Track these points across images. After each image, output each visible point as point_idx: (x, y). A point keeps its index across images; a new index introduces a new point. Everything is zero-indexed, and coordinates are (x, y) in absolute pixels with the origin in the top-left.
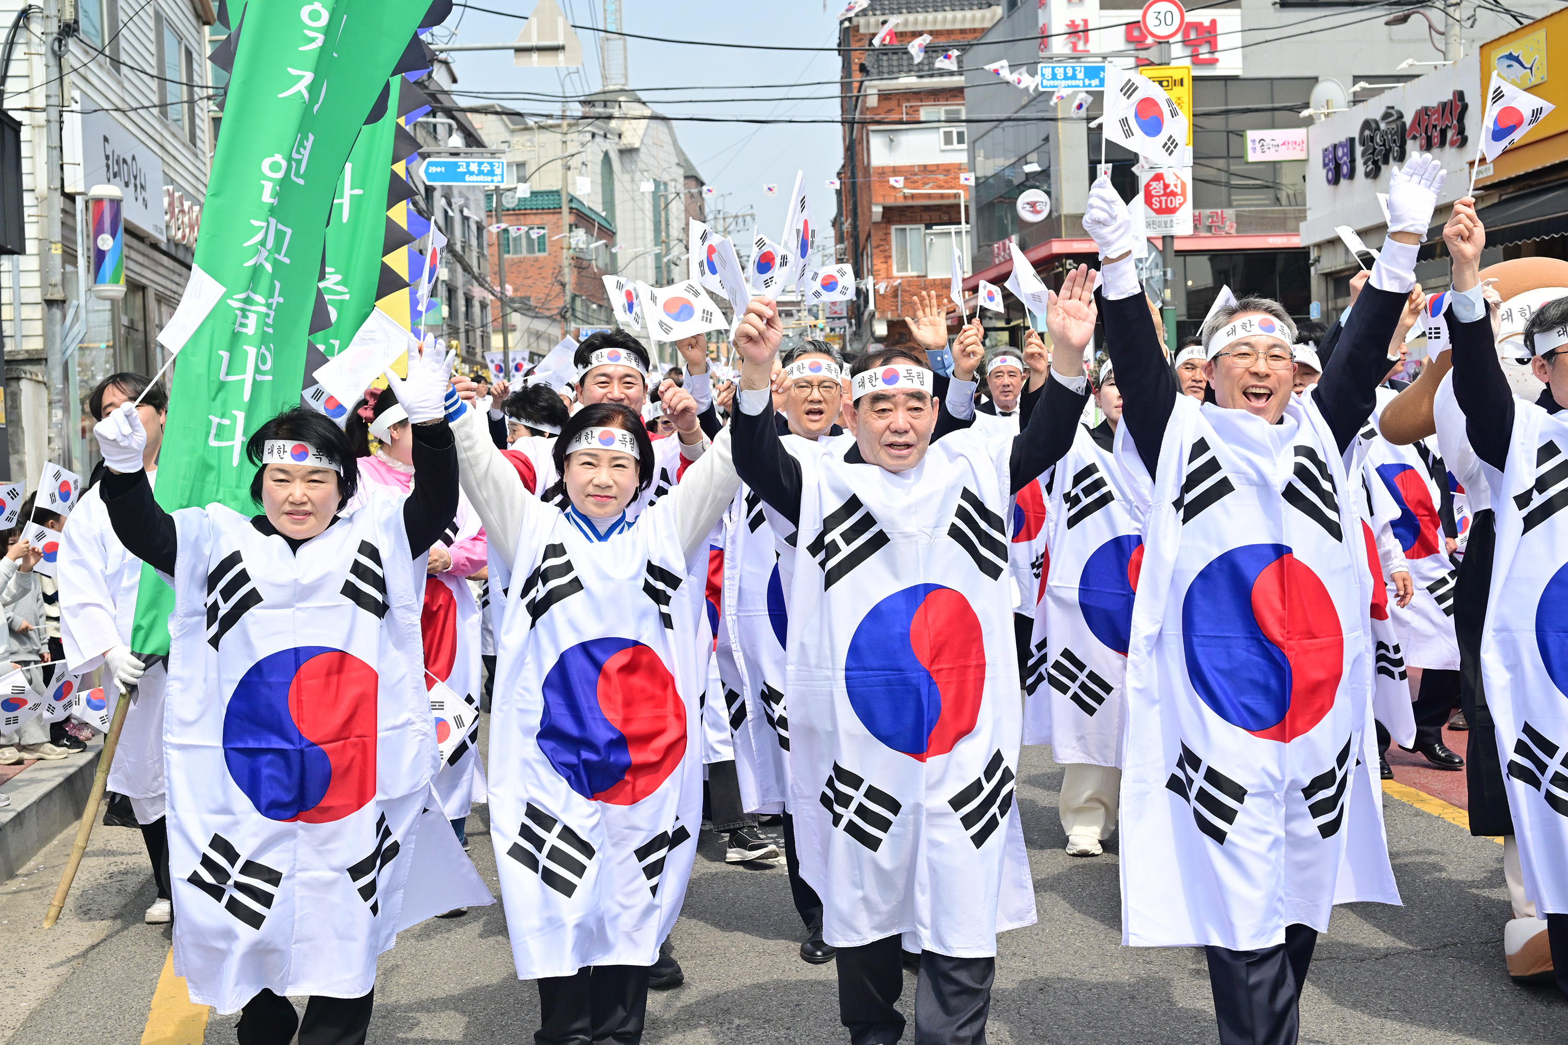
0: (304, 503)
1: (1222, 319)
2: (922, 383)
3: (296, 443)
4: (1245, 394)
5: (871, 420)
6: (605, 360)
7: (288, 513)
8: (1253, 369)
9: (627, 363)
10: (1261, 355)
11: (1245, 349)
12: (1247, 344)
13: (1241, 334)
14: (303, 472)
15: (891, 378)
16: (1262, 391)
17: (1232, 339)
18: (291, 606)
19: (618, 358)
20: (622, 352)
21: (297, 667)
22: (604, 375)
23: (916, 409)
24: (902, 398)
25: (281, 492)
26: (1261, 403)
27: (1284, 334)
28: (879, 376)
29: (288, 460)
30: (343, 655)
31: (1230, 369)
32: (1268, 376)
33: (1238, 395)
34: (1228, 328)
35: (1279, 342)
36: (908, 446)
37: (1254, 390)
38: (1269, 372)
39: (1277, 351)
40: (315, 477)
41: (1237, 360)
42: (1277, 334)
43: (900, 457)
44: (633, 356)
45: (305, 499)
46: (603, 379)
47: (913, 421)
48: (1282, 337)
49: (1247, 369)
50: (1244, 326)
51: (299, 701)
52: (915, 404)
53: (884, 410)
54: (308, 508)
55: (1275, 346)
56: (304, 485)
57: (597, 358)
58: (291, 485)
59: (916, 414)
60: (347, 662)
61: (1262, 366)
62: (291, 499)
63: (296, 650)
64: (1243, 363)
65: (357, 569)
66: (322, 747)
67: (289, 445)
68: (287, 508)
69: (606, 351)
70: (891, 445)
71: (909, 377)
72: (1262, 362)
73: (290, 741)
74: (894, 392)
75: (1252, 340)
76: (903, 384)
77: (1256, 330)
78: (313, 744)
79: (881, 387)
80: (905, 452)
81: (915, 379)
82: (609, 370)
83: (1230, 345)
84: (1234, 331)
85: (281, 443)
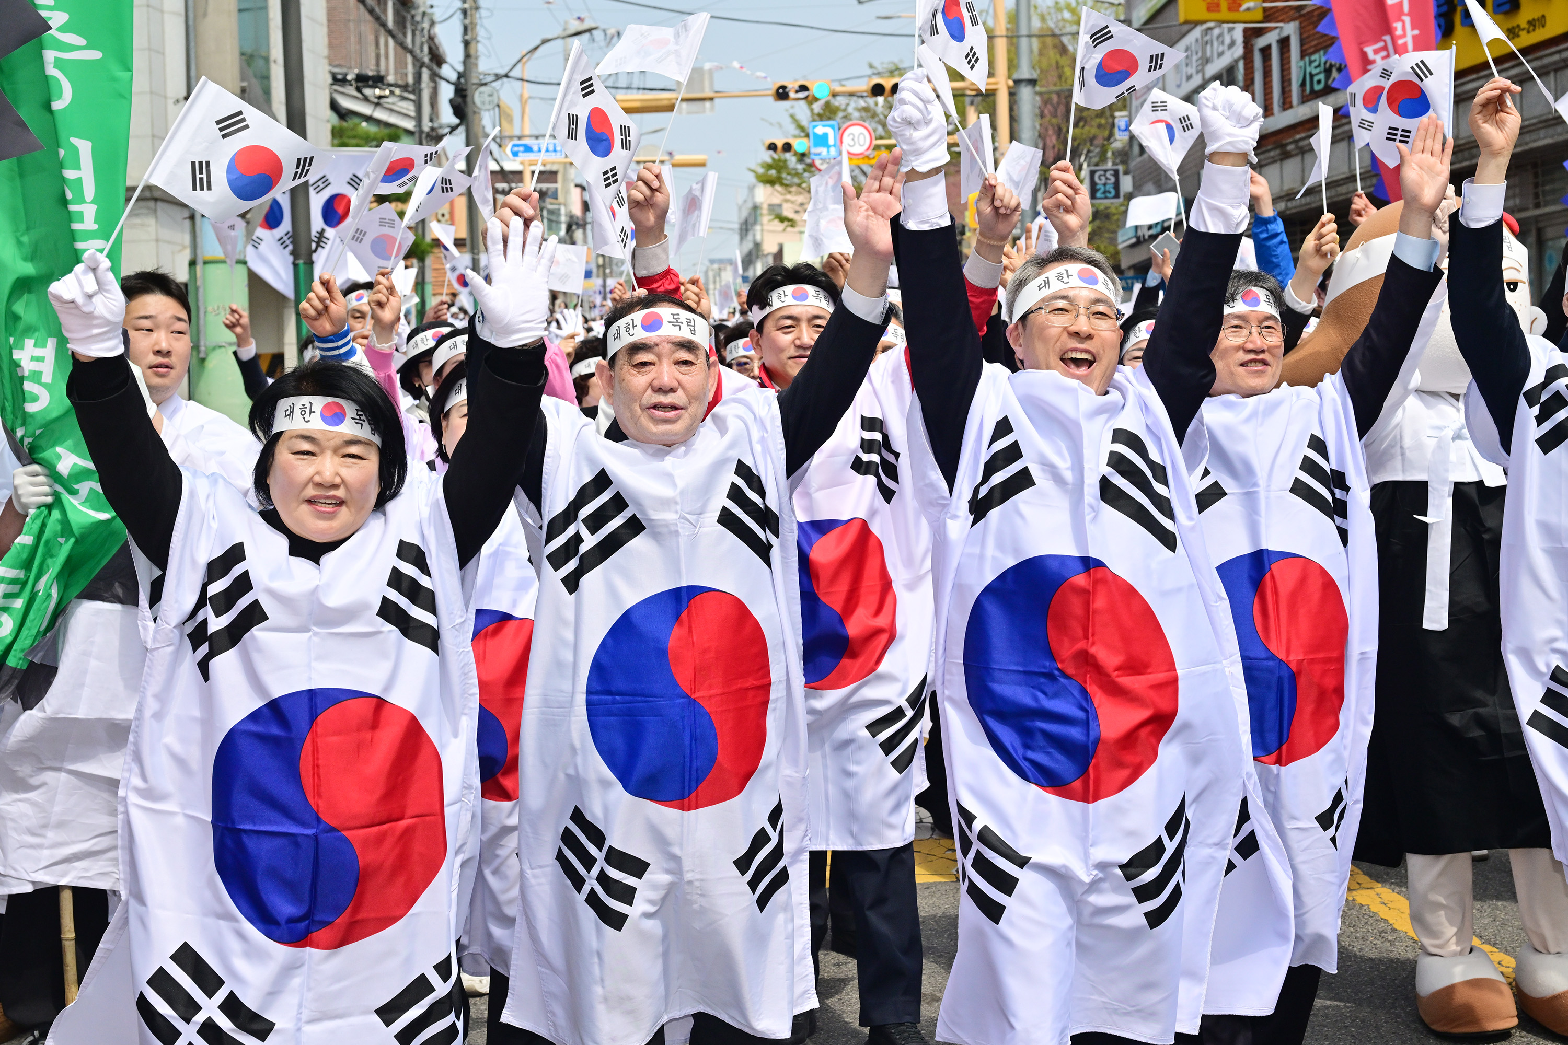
0: (335, 486)
1: (1032, 269)
2: (693, 332)
3: (330, 399)
4: (1062, 360)
5: (628, 377)
6: (789, 300)
7: (310, 501)
8: (1073, 328)
9: (817, 303)
10: (1082, 311)
11: (1061, 304)
12: (1064, 298)
13: (1056, 286)
14: (338, 441)
15: (652, 324)
16: (1084, 356)
17: (1046, 292)
18: (308, 630)
19: (805, 296)
20: (810, 289)
21: (313, 718)
22: (789, 317)
23: (686, 363)
24: (666, 348)
25: (304, 469)
26: (1083, 371)
27: (1107, 288)
28: (638, 322)
29: (316, 424)
30: (380, 703)
31: (1043, 328)
32: (1090, 337)
33: (1054, 360)
34: (1040, 280)
35: (1103, 297)
36: (674, 408)
37: (1074, 355)
38: (1092, 332)
39: (1101, 308)
40: (353, 450)
41: (1051, 317)
42: (1100, 287)
43: (666, 421)
44: (822, 294)
45: (338, 480)
46: (789, 322)
47: (681, 377)
48: (1106, 292)
49: (1065, 328)
50: (1060, 277)
51: (316, 766)
52: (684, 355)
53: (644, 364)
54: (340, 493)
55: (1098, 301)
56: (338, 460)
57: (779, 298)
58: (317, 460)
59: (684, 368)
60: (385, 712)
61: (1083, 324)
62: (317, 479)
63: (312, 694)
64: (1059, 322)
65: (397, 579)
66: (345, 833)
67: (319, 402)
68: (311, 492)
69: (790, 289)
70: (656, 407)
71: (676, 322)
72: (1083, 319)
73: (303, 824)
74: (655, 340)
75: (1071, 293)
76: (668, 331)
77: (1075, 281)
78: (332, 829)
79: (640, 335)
80: (672, 414)
81: (684, 326)
82: (794, 311)
83: (1043, 300)
84: (1047, 283)
85: (305, 400)
